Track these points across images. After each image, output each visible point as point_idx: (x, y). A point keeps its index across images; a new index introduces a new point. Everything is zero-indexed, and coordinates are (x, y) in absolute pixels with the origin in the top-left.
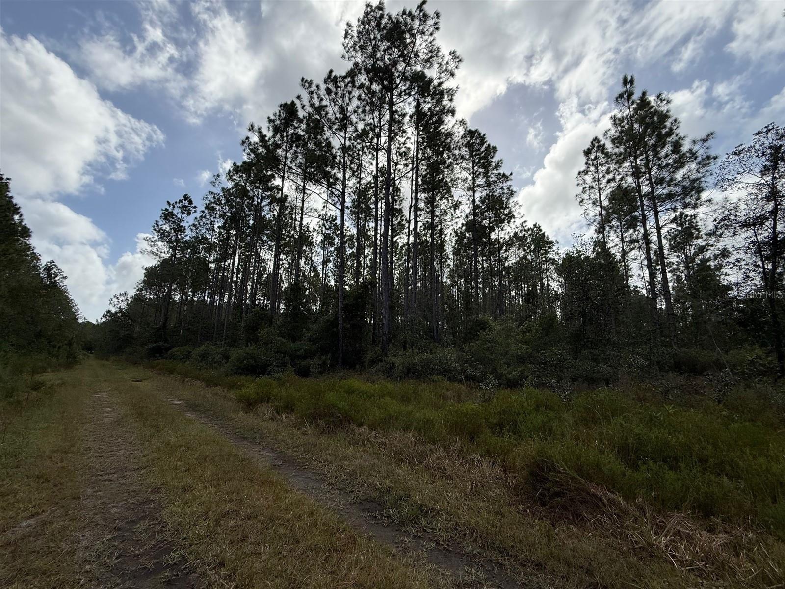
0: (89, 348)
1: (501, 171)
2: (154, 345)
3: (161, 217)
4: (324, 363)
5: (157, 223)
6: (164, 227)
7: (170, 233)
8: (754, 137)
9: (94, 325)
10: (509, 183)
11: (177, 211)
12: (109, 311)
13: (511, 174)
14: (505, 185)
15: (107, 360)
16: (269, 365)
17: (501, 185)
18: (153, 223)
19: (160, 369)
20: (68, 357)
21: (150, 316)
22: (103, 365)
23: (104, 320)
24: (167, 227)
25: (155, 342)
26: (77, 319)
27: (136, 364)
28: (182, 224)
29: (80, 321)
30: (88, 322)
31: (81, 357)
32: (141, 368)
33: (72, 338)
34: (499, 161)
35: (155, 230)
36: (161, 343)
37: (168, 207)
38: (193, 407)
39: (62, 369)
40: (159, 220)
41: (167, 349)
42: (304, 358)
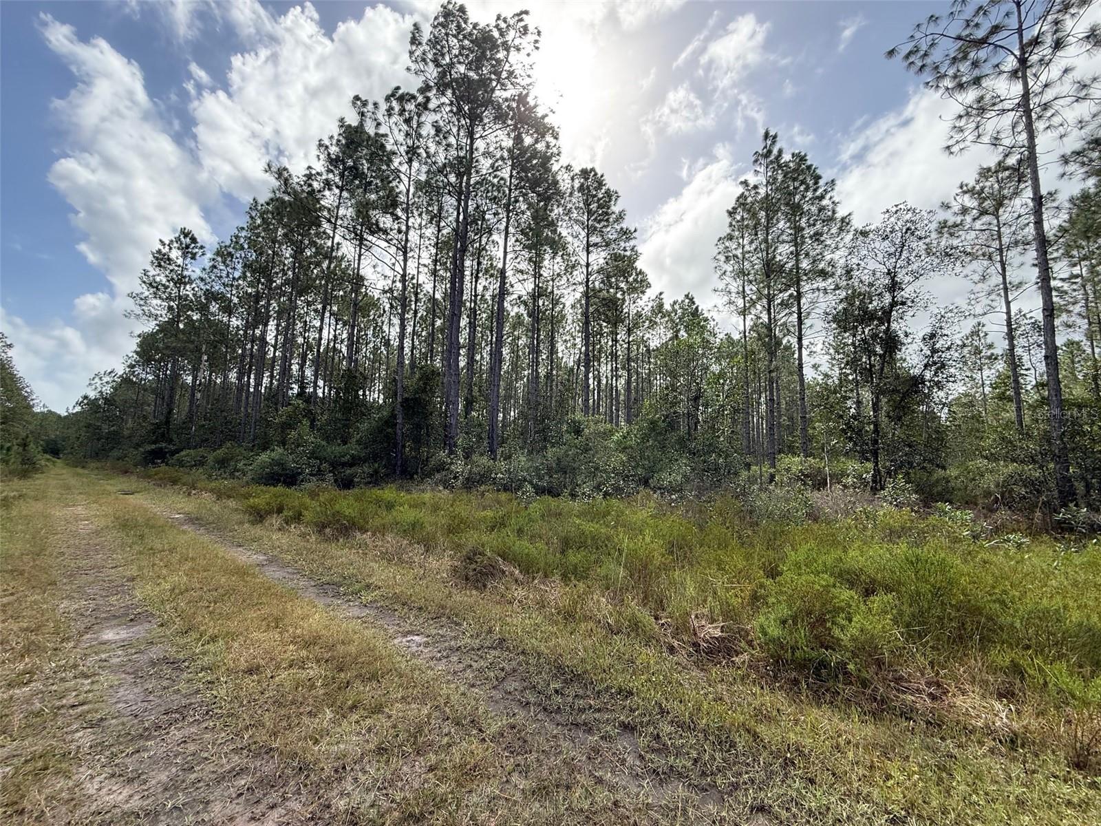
0: (54, 450)
1: (624, 225)
2: (153, 447)
3: (152, 262)
4: (376, 472)
5: (145, 272)
6: (158, 279)
7: (168, 287)
8: (883, 216)
9: (59, 416)
10: (632, 243)
11: (175, 254)
12: (86, 397)
13: (635, 231)
14: (629, 245)
15: (83, 467)
16: (300, 474)
17: (622, 244)
18: (140, 273)
19: (161, 479)
20: (23, 463)
21: (149, 405)
22: (78, 474)
23: (78, 409)
24: (162, 279)
25: (155, 442)
26: (33, 406)
27: (126, 472)
28: (185, 273)
29: (37, 410)
30: (50, 411)
31: (43, 463)
32: (134, 478)
33: (27, 437)
34: (620, 213)
35: (144, 282)
36: (164, 445)
37: (161, 247)
38: (194, 520)
39: (16, 479)
40: (149, 268)
41: (173, 453)
42: (351, 465)
